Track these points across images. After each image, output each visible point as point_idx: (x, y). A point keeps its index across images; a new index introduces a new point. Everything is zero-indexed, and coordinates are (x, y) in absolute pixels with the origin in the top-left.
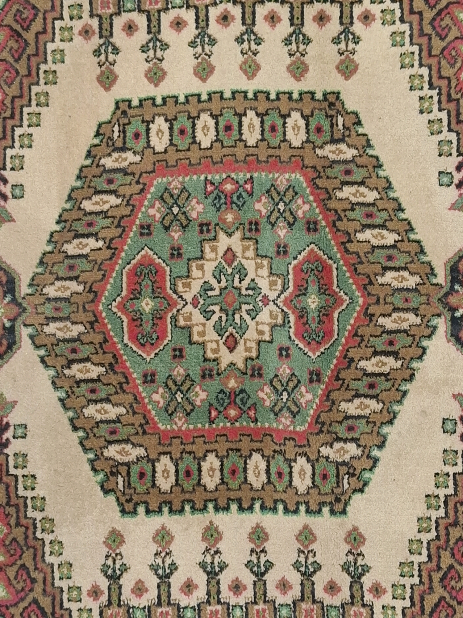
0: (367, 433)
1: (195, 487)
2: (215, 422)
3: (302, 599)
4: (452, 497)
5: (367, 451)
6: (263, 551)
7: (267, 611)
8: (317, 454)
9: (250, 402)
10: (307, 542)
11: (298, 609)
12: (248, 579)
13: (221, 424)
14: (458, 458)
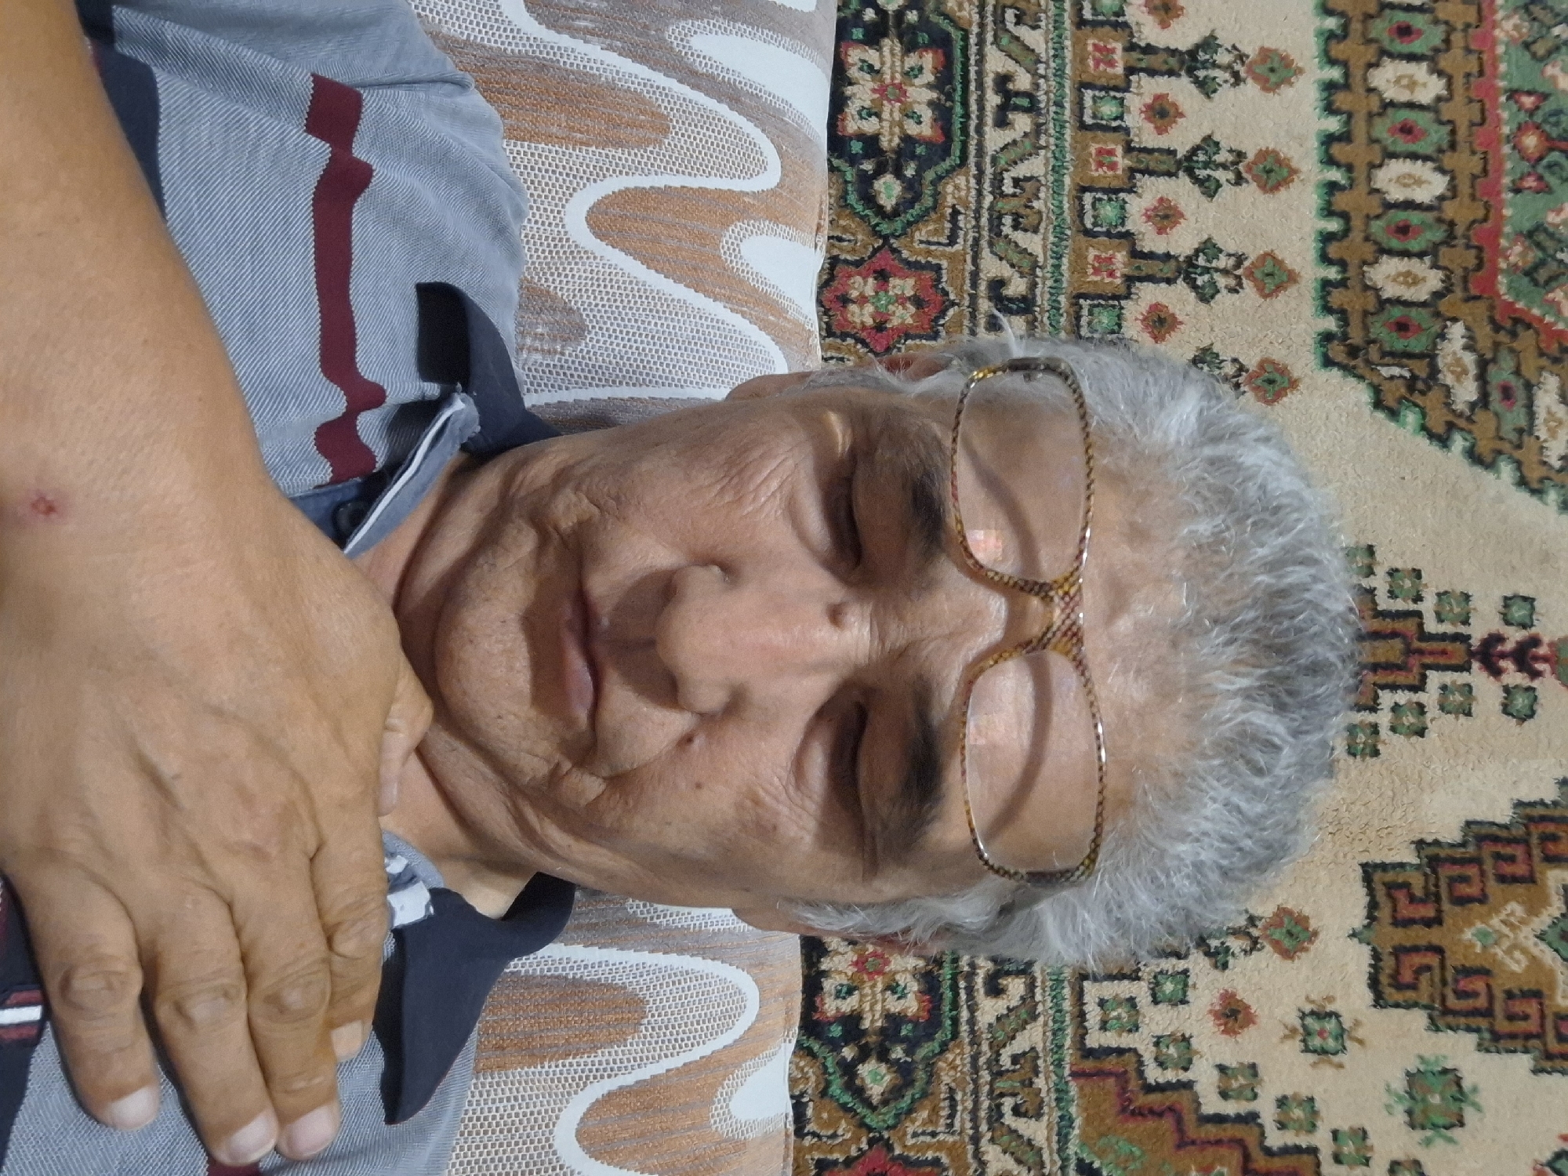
0: (1498, 429)
1: (1374, 46)
2: (1511, 102)
3: (1135, 254)
4: (1370, 605)
5: (1462, 423)
6: (1239, 180)
7: (1110, 173)
8: (1449, 314)
9: (1553, 181)
10: (1258, 274)
11: (1117, 241)
12: (1181, 138)
13: (1505, 115)
14: (1453, 624)
